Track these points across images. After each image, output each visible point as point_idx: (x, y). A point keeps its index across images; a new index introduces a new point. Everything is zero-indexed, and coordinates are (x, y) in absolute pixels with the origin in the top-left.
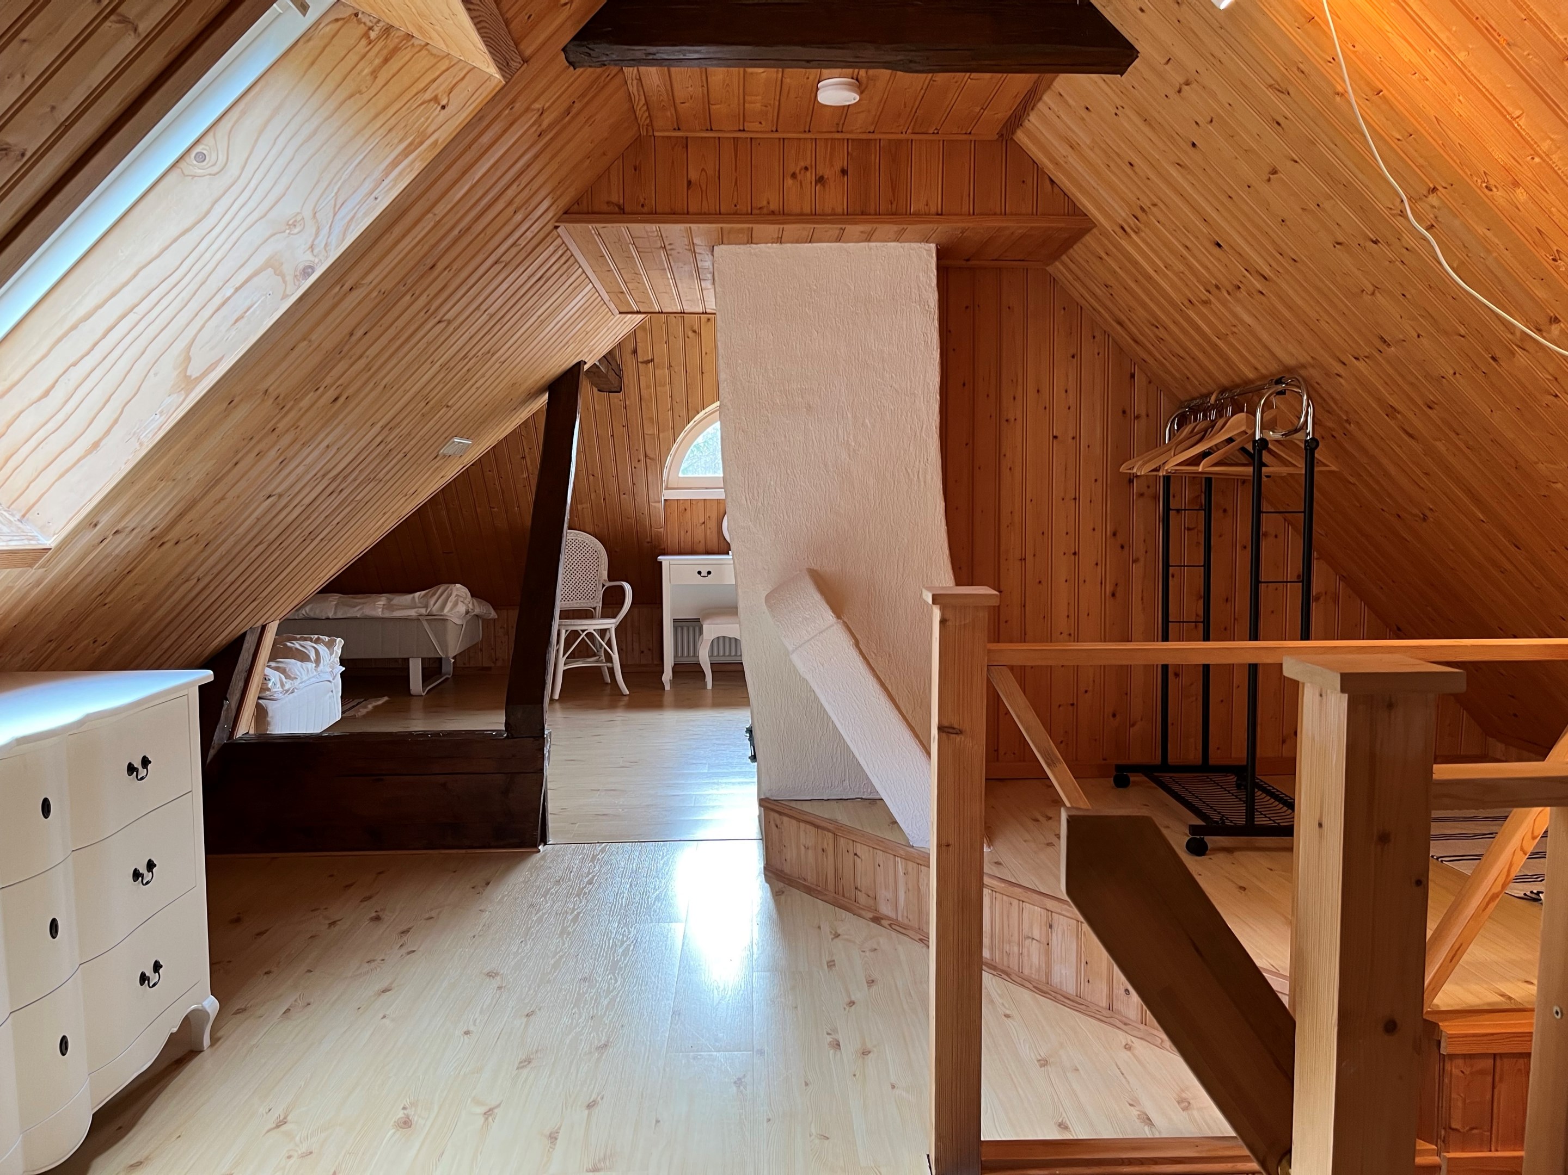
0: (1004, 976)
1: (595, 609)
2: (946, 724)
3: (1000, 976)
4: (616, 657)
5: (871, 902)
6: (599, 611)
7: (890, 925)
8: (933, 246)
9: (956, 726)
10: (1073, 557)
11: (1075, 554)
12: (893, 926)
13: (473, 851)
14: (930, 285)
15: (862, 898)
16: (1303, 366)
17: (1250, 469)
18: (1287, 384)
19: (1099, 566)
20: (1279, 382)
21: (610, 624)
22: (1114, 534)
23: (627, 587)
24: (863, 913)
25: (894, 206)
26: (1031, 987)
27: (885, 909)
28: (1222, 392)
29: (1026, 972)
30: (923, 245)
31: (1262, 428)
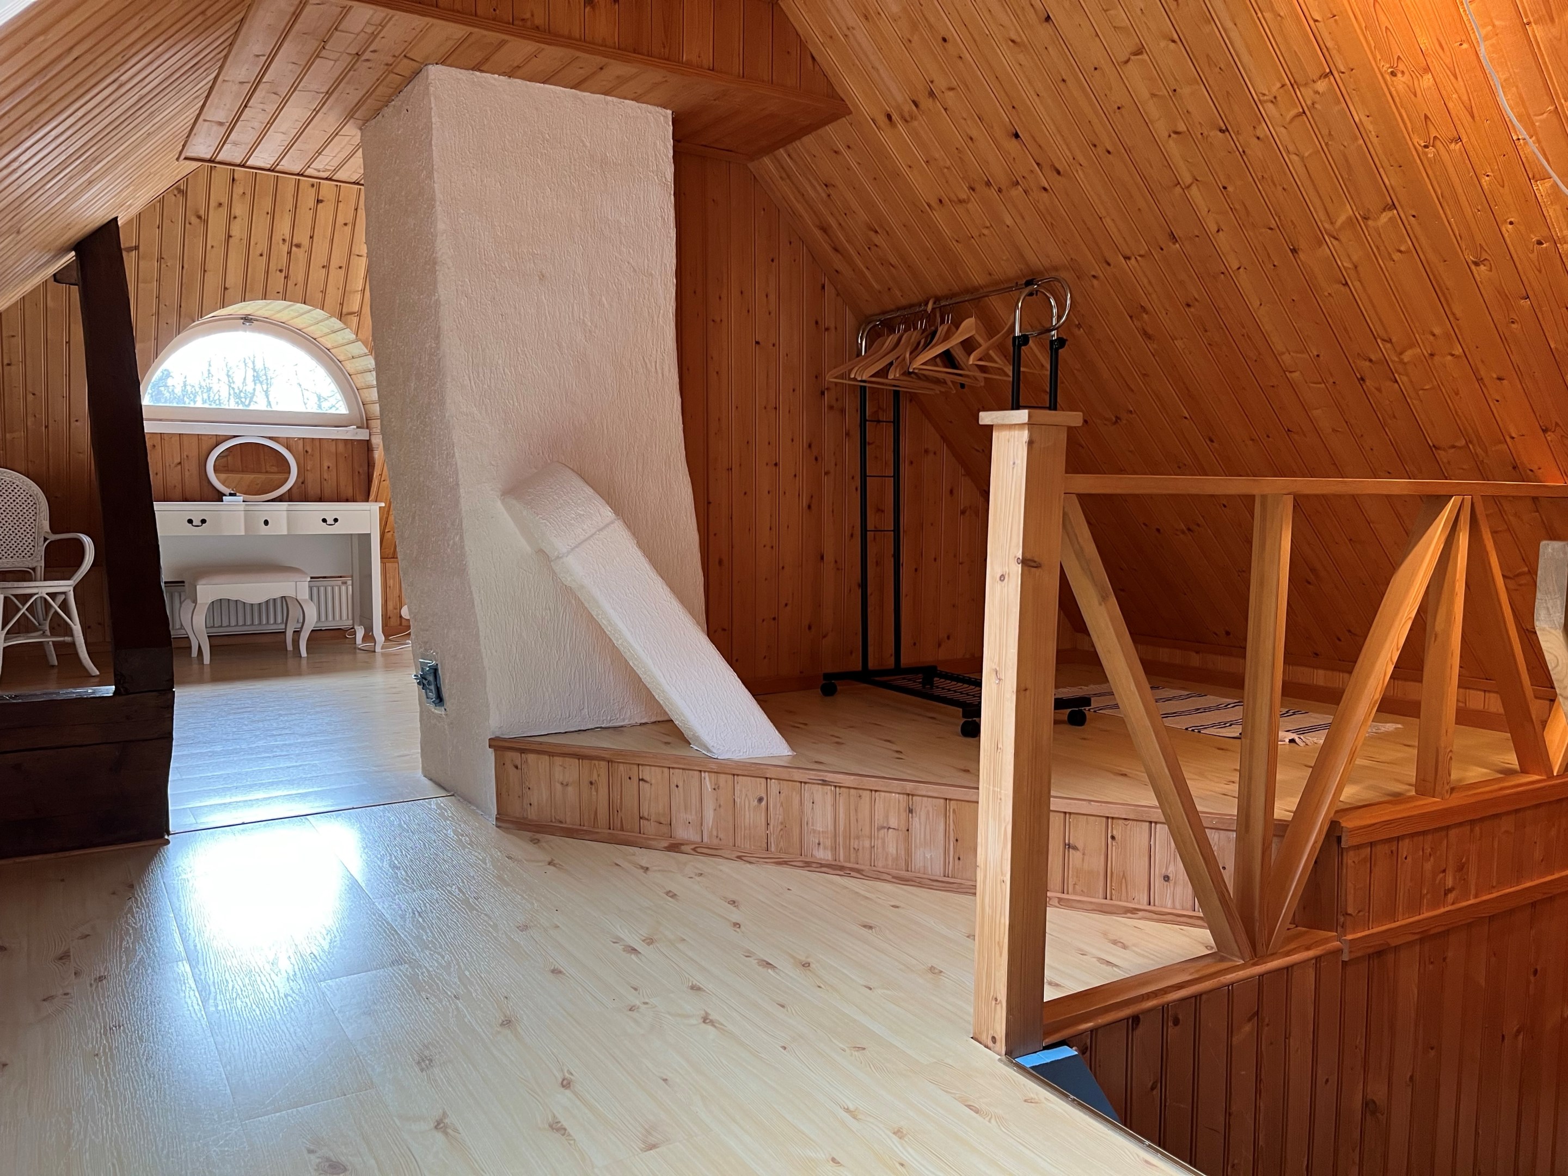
0: (853, 874)
1: (34, 569)
2: (1029, 557)
3: (849, 875)
4: (77, 628)
5: (664, 829)
6: (40, 571)
7: (694, 849)
8: (669, 112)
9: (1036, 559)
10: (774, 468)
11: (776, 465)
12: (699, 850)
13: (67, 854)
14: (667, 156)
15: (650, 828)
16: (1056, 269)
18: (1038, 285)
19: (797, 478)
20: (1029, 283)
21: (66, 586)
22: (810, 446)
23: (87, 540)
24: (653, 843)
25: (667, 50)
26: (889, 878)
27: (683, 833)
28: (938, 301)
29: (880, 864)
30: (659, 109)
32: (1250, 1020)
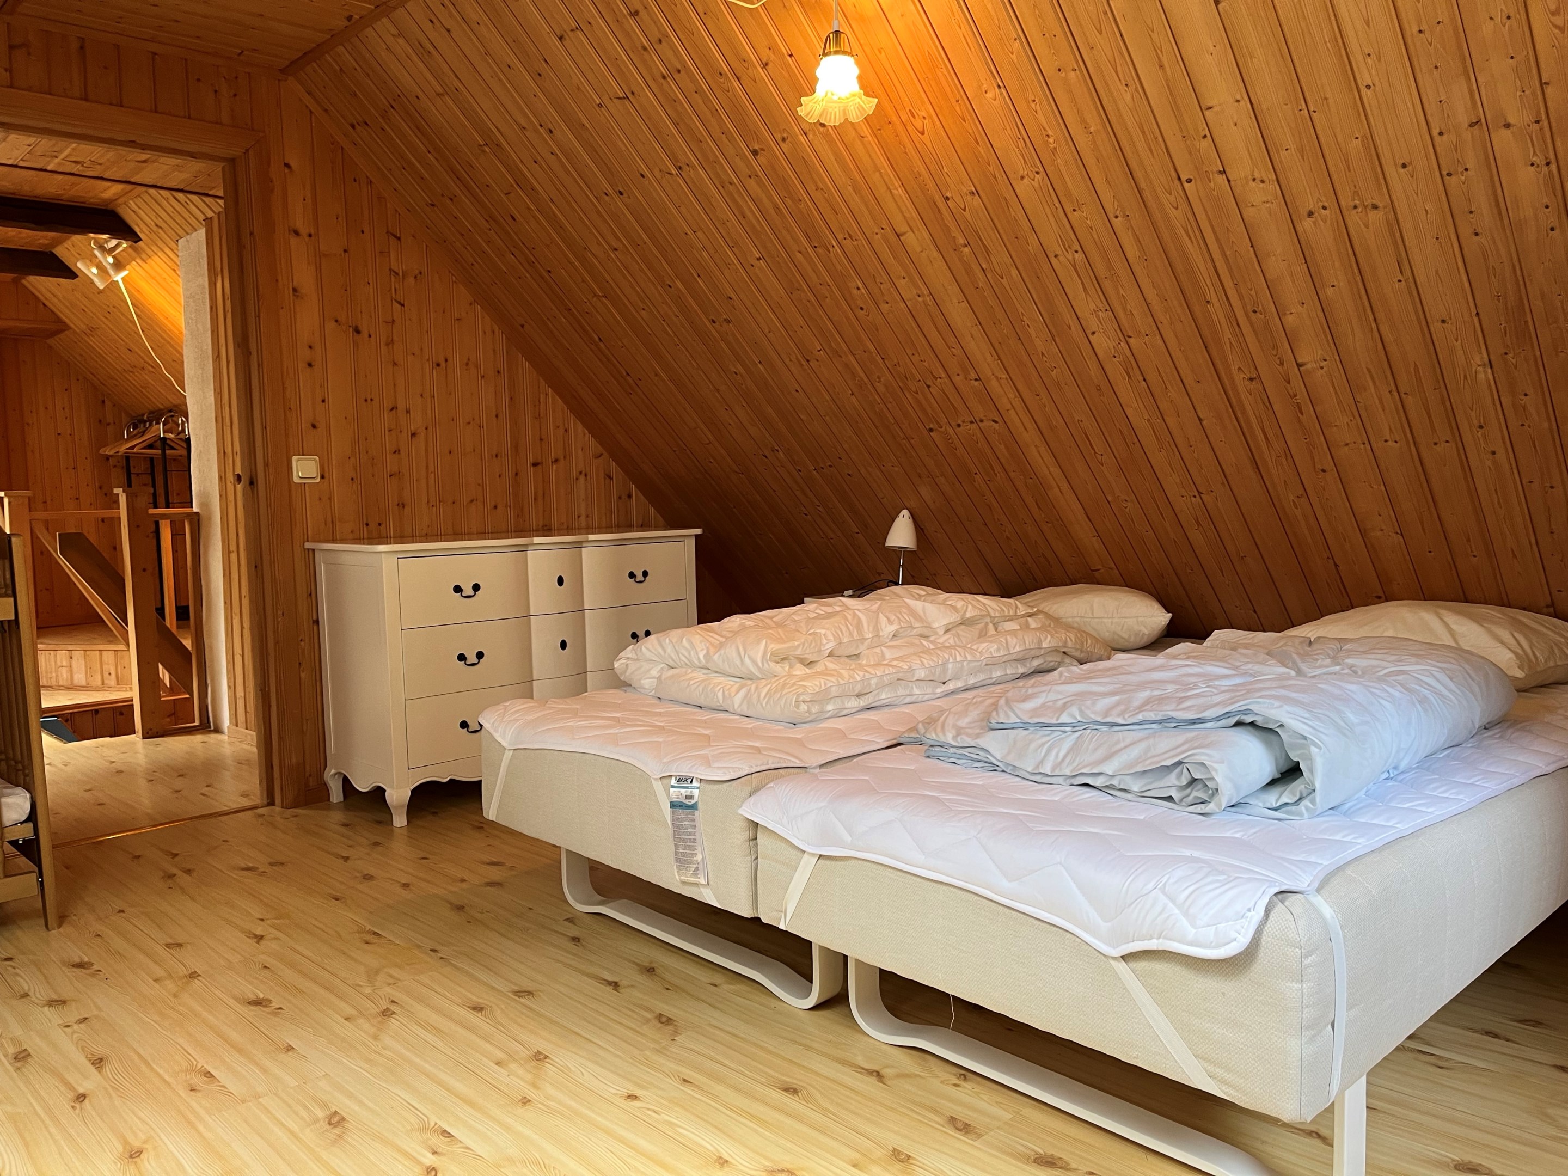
11: (77, 499)
17: (160, 452)
20: (171, 411)
28: (149, 414)
31: (164, 432)
32: (169, 716)
